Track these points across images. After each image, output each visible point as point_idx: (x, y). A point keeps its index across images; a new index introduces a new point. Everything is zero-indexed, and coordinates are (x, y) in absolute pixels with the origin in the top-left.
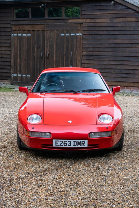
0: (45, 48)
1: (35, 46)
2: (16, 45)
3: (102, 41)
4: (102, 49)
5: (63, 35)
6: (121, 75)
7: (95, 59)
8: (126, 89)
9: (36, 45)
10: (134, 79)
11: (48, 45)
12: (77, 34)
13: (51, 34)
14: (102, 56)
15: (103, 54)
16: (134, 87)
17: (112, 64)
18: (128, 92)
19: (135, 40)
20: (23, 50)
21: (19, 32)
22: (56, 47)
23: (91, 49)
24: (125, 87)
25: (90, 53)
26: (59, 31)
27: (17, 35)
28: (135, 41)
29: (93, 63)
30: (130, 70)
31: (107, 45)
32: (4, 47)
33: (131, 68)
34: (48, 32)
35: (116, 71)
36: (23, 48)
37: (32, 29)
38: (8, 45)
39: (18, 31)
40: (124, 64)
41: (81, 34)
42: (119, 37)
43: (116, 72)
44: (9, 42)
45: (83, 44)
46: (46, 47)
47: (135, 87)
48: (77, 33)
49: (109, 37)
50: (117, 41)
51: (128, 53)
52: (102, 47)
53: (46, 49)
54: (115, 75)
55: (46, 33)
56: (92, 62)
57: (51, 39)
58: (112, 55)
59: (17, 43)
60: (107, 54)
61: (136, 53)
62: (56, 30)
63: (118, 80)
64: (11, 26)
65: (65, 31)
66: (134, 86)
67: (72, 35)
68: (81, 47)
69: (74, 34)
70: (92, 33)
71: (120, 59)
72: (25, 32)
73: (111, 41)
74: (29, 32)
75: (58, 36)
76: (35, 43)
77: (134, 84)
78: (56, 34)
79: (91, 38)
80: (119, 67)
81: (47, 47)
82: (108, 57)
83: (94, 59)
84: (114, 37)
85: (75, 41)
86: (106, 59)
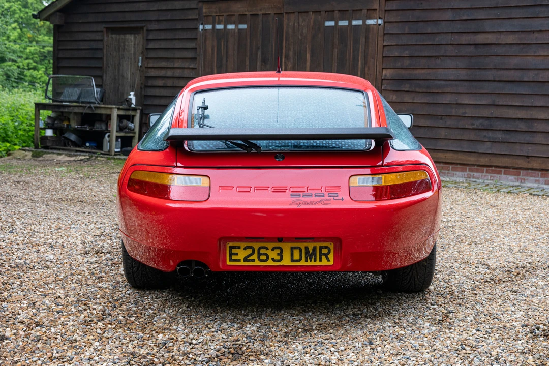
0: (283, 60)
1: (257, 54)
2: (210, 52)
3: (438, 39)
4: (438, 61)
5: (332, 24)
6: (490, 134)
7: (417, 90)
8: (505, 174)
9: (259, 53)
10: (530, 148)
11: (291, 53)
12: (370, 22)
13: (298, 23)
14: (437, 82)
15: (441, 73)
16: (530, 171)
17: (466, 102)
18: (511, 184)
19: (536, 35)
20: (226, 65)
21: (219, 19)
22: (312, 56)
23: (407, 62)
24: (503, 170)
25: (403, 72)
26: (321, 15)
27: (214, 27)
28: (537, 38)
29: (411, 101)
30: (517, 122)
31: (451, 51)
32: (180, 61)
33: (521, 114)
34: (292, 17)
35: (477, 124)
36: (227, 61)
37: (250, 11)
38: (190, 55)
39: (217, 17)
40: (501, 103)
41: (380, 22)
42: (487, 26)
43: (475, 126)
44: (191, 45)
45: (386, 49)
46: (285, 57)
47: (532, 169)
48: (370, 18)
49: (458, 27)
50: (480, 39)
51: (512, 72)
52: (436, 54)
53: (285, 62)
54: (472, 136)
55: (285, 22)
56: (407, 98)
57: (300, 37)
58: (465, 78)
59: (213, 49)
60: (452, 74)
61: (536, 72)
62: (313, 12)
63: (482, 148)
64: (197, 4)
65: (337, 14)
66: (530, 166)
67: (355, 23)
68: (380, 57)
69: (360, 23)
70: (410, 16)
71: (488, 87)
72: (233, 19)
73: (465, 39)
74: (242, 18)
75: (319, 27)
76: (258, 48)
77: (528, 162)
78: (312, 21)
79: (407, 31)
80: (486, 113)
81: (287, 57)
82: (454, 83)
83: (413, 89)
84: (472, 26)
85: (364, 40)
86: (449, 90)
